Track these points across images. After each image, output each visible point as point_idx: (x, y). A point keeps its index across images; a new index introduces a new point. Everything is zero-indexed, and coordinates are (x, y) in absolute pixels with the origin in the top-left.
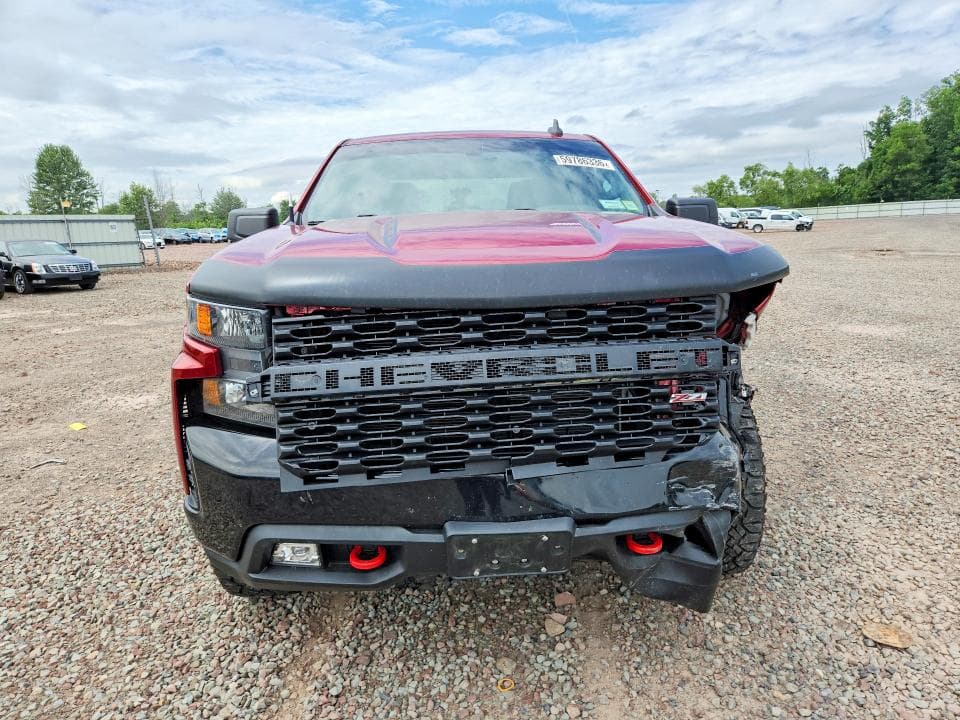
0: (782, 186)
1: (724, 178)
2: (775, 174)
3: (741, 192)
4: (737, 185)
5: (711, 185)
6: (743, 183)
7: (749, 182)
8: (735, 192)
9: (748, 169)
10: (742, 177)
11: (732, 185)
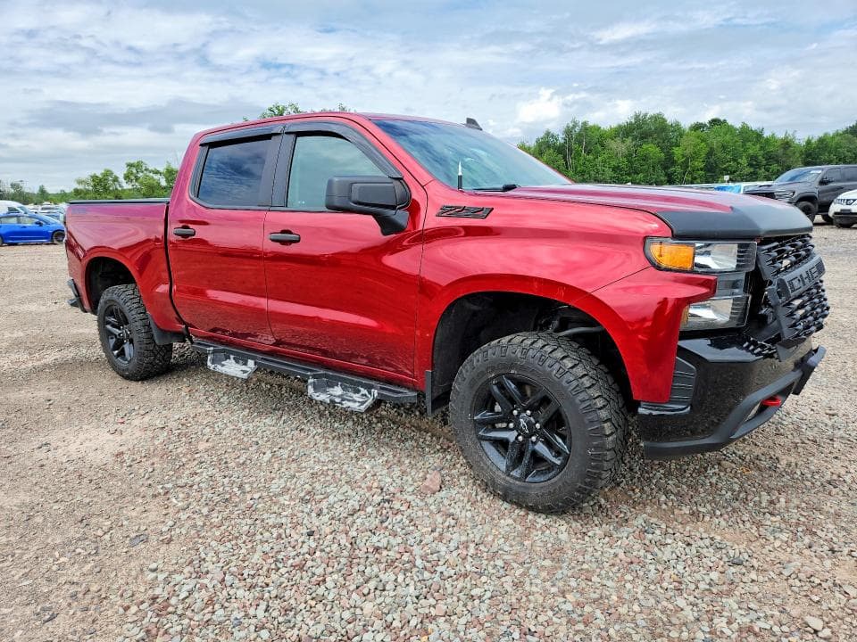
0: (163, 183)
1: (108, 173)
2: (157, 172)
3: (127, 186)
4: (121, 179)
5: (94, 178)
6: (127, 177)
7: (133, 177)
8: (120, 186)
9: (130, 165)
10: (125, 172)
11: (116, 179)
